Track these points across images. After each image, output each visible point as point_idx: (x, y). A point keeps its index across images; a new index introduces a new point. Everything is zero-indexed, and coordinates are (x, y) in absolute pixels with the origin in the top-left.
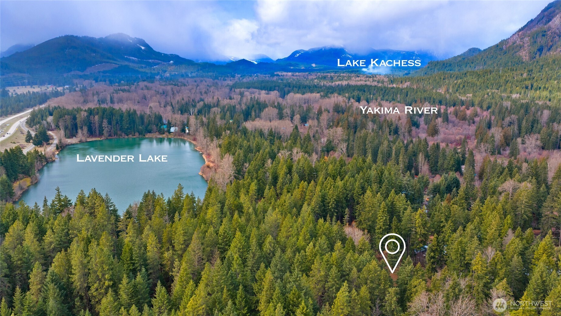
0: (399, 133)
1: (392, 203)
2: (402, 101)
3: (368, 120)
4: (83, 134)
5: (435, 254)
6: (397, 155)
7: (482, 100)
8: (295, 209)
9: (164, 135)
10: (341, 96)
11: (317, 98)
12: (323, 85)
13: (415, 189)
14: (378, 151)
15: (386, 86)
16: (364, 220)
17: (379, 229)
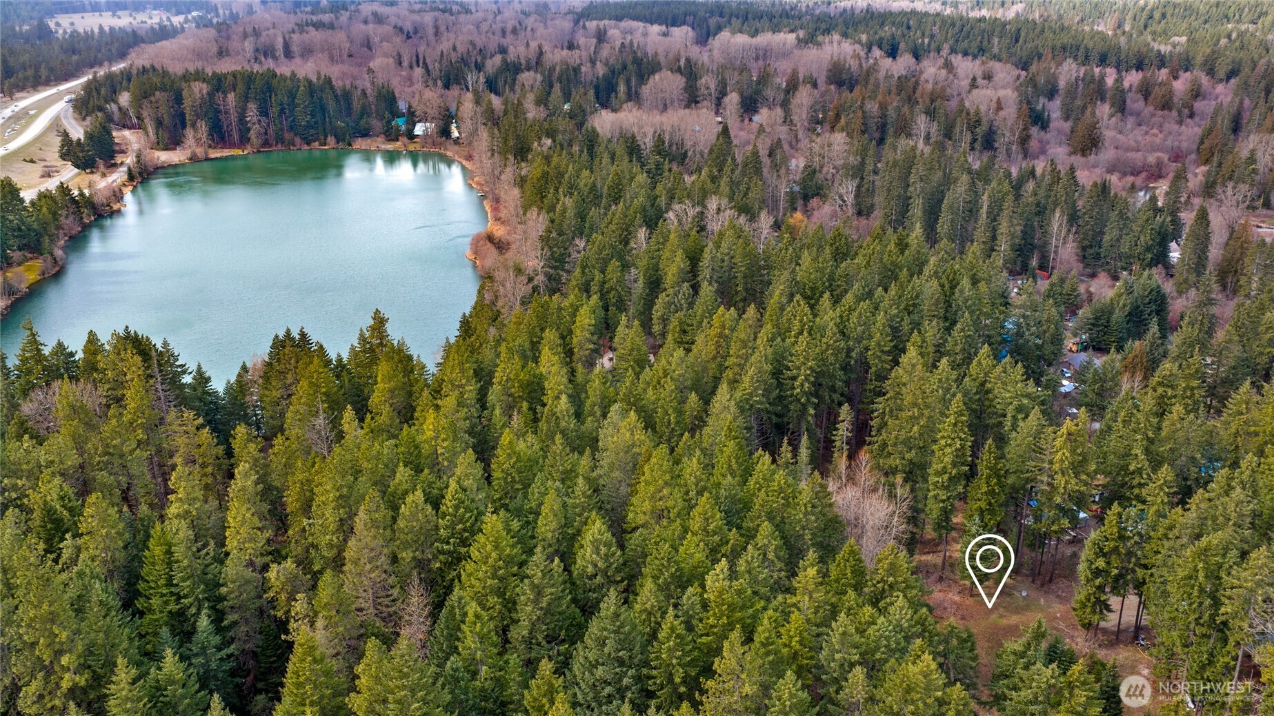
0: (996, 145)
1: (983, 384)
2: (1004, 55)
3: (917, 109)
4: (198, 140)
5: (1108, 563)
6: (994, 218)
7: (1214, 52)
8: (693, 397)
9: (398, 144)
10: (849, 40)
11: (788, 46)
12: (807, 12)
13: (1045, 332)
14: (941, 201)
15: (965, 14)
16: (895, 445)
17: (938, 474)
